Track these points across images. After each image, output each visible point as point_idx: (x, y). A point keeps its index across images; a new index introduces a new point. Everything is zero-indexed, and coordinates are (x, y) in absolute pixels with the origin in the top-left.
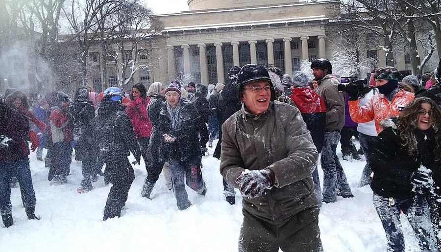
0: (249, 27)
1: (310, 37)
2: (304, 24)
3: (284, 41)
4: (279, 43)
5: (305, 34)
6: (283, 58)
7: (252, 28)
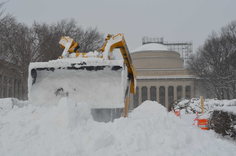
0: (156, 79)
1: (186, 86)
2: (184, 79)
3: (173, 87)
4: (171, 88)
5: (184, 85)
6: (173, 96)
7: (158, 80)
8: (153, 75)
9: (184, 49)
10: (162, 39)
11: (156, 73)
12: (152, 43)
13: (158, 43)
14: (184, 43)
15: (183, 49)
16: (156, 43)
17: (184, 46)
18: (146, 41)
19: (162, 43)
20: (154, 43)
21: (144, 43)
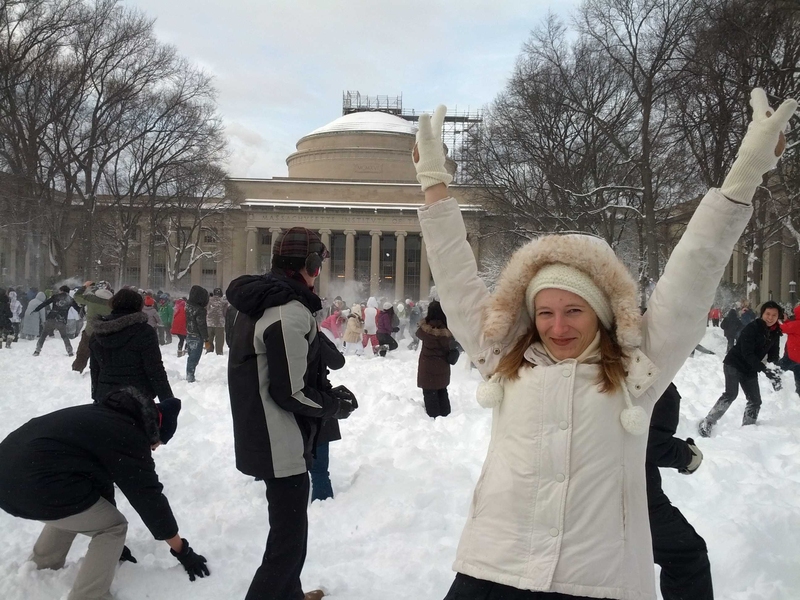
8: (363, 198)
9: (459, 132)
10: (399, 101)
11: (372, 194)
12: (369, 110)
13: (387, 111)
14: (460, 115)
15: (456, 132)
16: (380, 110)
17: (459, 126)
18: (354, 105)
19: (397, 112)
20: (376, 110)
21: (347, 111)
